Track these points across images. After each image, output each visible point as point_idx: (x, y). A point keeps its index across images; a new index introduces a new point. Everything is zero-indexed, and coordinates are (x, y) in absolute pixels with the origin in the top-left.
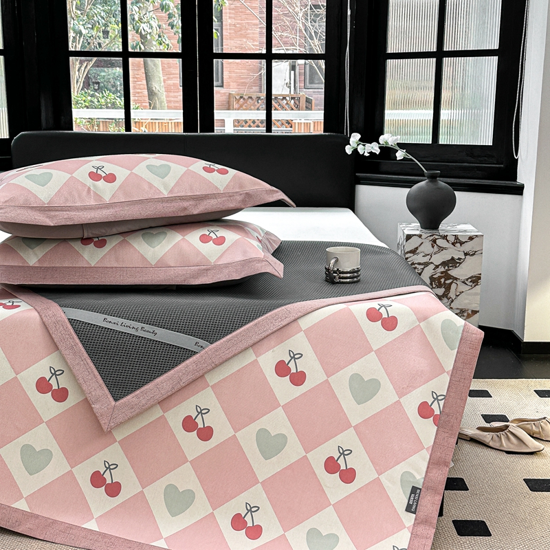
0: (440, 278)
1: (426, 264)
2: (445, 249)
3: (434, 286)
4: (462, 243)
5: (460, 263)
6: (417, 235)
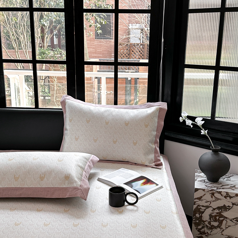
0: (216, 216)
1: (207, 207)
2: (220, 199)
3: (212, 220)
4: (231, 197)
5: (229, 209)
6: (202, 189)
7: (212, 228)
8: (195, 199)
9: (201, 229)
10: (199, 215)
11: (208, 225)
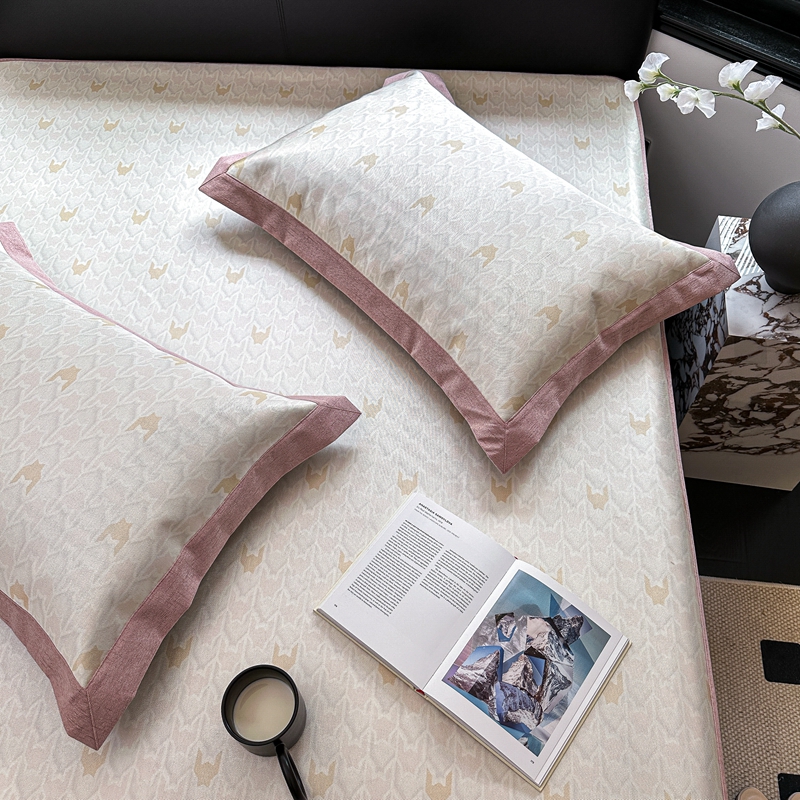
3: (755, 409)
6: (755, 340)
7: (749, 422)
8: (720, 361)
9: (712, 424)
10: (719, 395)
11: (740, 418)
